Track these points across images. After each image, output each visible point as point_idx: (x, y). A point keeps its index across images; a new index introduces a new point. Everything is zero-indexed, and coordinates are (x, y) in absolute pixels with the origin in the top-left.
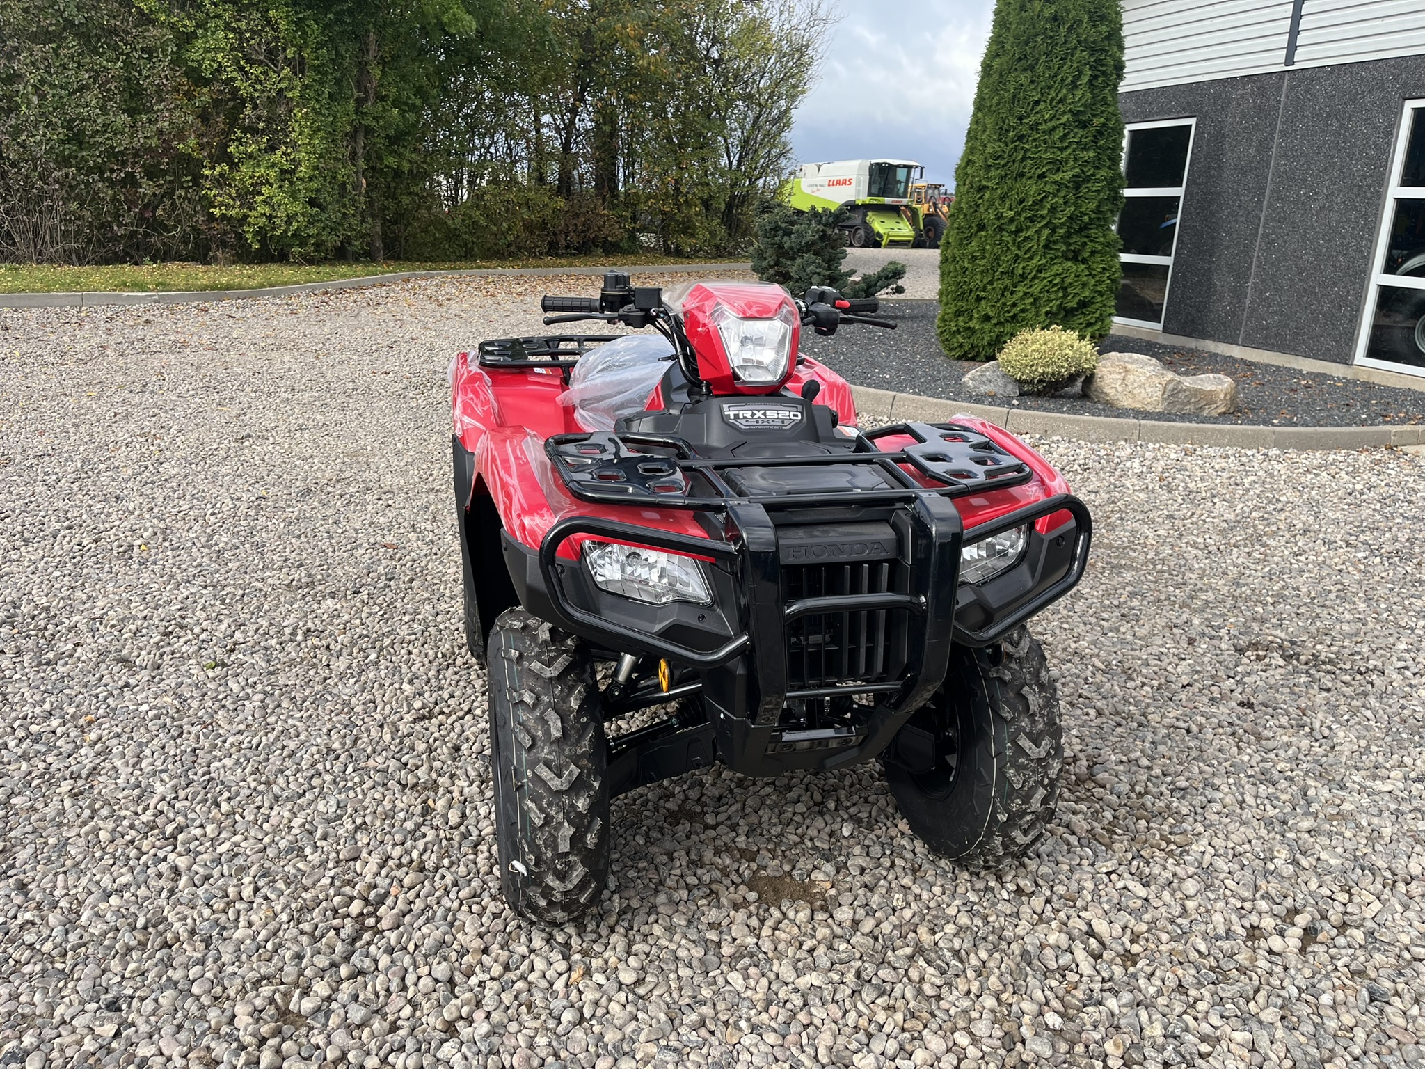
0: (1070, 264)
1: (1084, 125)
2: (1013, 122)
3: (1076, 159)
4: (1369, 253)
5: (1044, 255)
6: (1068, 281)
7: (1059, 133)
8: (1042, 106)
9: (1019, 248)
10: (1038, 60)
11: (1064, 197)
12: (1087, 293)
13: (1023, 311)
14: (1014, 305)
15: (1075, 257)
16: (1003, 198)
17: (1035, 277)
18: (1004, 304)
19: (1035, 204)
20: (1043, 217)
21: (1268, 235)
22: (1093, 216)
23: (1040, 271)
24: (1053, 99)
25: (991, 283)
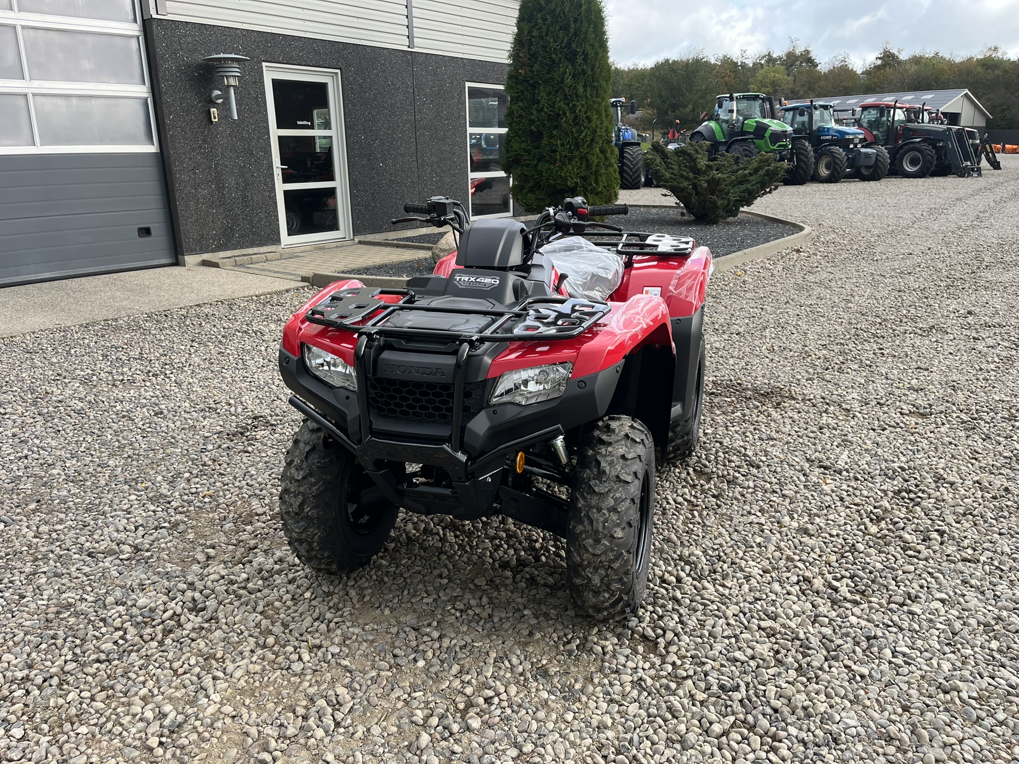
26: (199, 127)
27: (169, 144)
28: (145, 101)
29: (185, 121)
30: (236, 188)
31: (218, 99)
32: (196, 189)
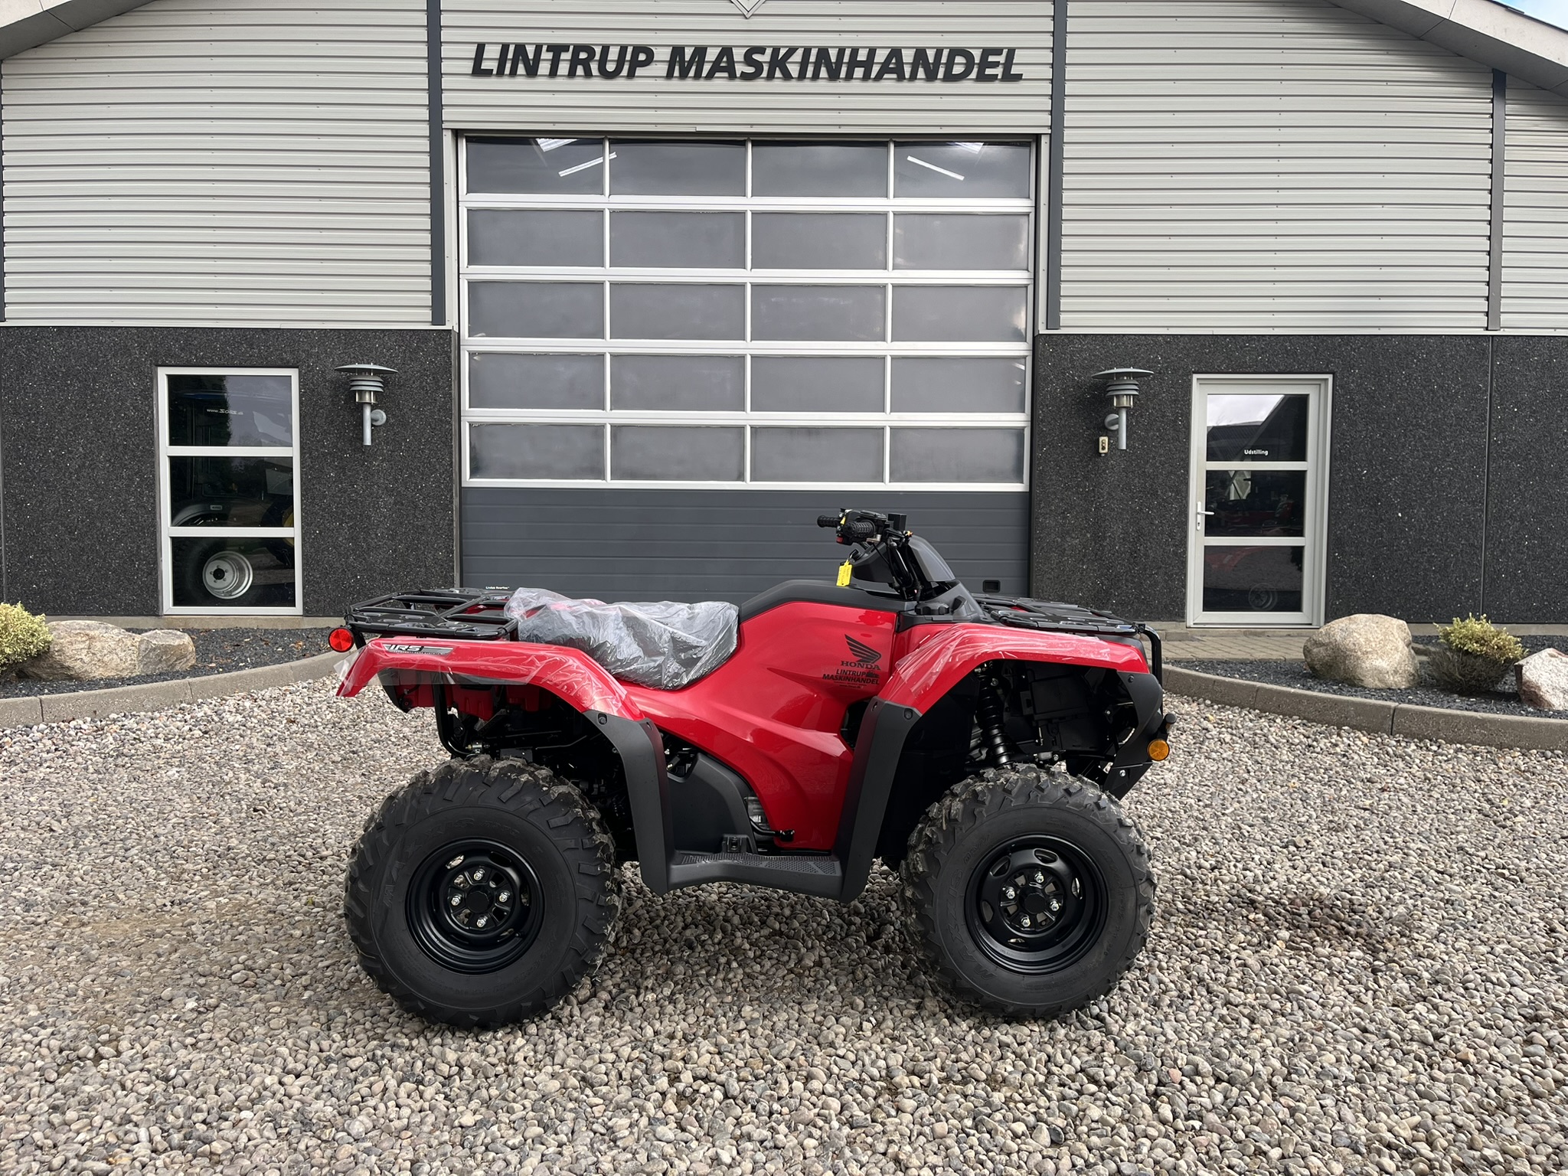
4: (154, 508)
21: (14, 496)
26: (1081, 461)
27: (1035, 482)
28: (1020, 432)
29: (1062, 453)
30: (1123, 539)
31: (1113, 425)
32: (1063, 538)
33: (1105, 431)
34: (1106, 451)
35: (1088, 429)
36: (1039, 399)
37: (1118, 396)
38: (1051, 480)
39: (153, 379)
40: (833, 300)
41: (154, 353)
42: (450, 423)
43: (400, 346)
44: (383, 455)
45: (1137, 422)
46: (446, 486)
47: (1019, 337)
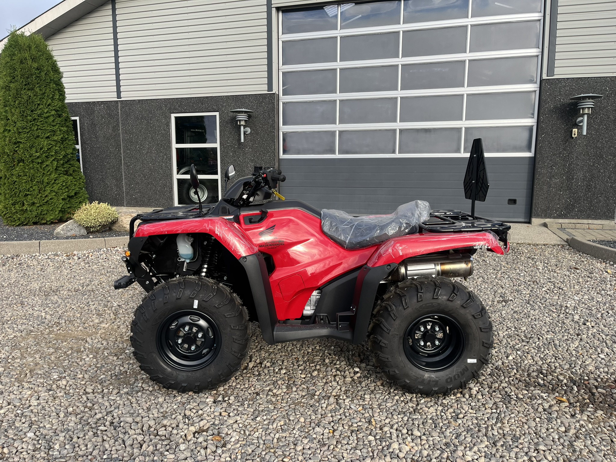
0: (66, 177)
1: (60, 116)
2: (29, 112)
3: (60, 131)
4: (171, 168)
5: (56, 173)
6: (69, 184)
7: (51, 119)
8: (41, 106)
9: (44, 170)
10: (35, 86)
11: (59, 147)
12: (77, 189)
13: (51, 199)
14: (46, 196)
15: (66, 173)
16: (32, 147)
17: (54, 183)
18: (41, 196)
19: (48, 149)
20: (52, 156)
21: (126, 163)
22: (72, 155)
23: (55, 180)
24: (46, 104)
25: (31, 187)
26: (562, 141)
27: (537, 152)
28: (531, 128)
29: (552, 137)
30: (583, 179)
31: (580, 123)
32: (550, 179)
33: (576, 125)
34: (576, 136)
35: (567, 125)
36: (541, 111)
37: (583, 109)
38: (546, 151)
39: (170, 118)
40: (439, 69)
41: (170, 108)
42: (274, 132)
43: (255, 101)
44: (249, 146)
45: (594, 121)
46: (273, 158)
47: (531, 81)
